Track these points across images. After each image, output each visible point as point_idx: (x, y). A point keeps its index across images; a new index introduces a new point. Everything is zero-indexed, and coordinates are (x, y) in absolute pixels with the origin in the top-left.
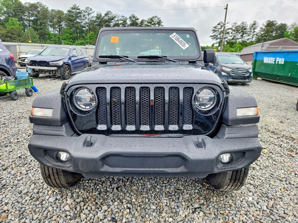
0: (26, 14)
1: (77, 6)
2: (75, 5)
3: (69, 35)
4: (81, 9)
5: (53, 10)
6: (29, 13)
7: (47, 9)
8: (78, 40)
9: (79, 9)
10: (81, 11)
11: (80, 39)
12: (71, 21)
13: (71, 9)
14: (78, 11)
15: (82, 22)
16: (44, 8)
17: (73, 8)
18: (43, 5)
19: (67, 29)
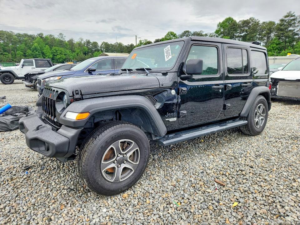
0: (238, 32)
1: (292, 13)
2: (290, 12)
3: (275, 45)
4: (296, 15)
5: (264, 23)
6: (241, 30)
7: (258, 22)
8: (285, 50)
9: (294, 16)
10: (297, 18)
11: (288, 49)
12: (281, 30)
13: (283, 18)
14: (292, 18)
15: (294, 30)
16: (255, 22)
17: (286, 17)
18: (255, 20)
19: (275, 40)
